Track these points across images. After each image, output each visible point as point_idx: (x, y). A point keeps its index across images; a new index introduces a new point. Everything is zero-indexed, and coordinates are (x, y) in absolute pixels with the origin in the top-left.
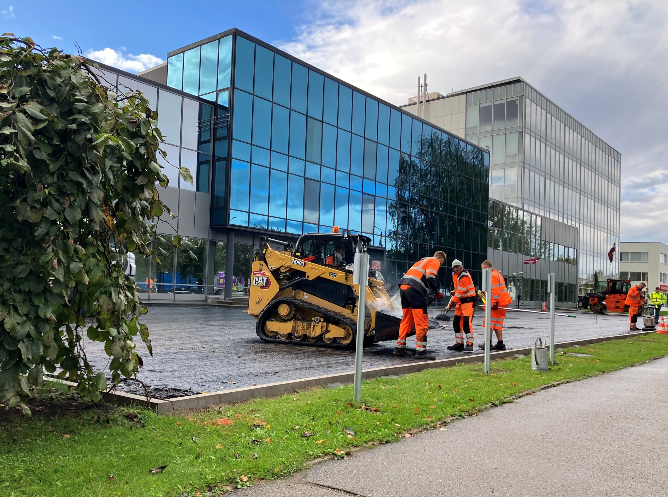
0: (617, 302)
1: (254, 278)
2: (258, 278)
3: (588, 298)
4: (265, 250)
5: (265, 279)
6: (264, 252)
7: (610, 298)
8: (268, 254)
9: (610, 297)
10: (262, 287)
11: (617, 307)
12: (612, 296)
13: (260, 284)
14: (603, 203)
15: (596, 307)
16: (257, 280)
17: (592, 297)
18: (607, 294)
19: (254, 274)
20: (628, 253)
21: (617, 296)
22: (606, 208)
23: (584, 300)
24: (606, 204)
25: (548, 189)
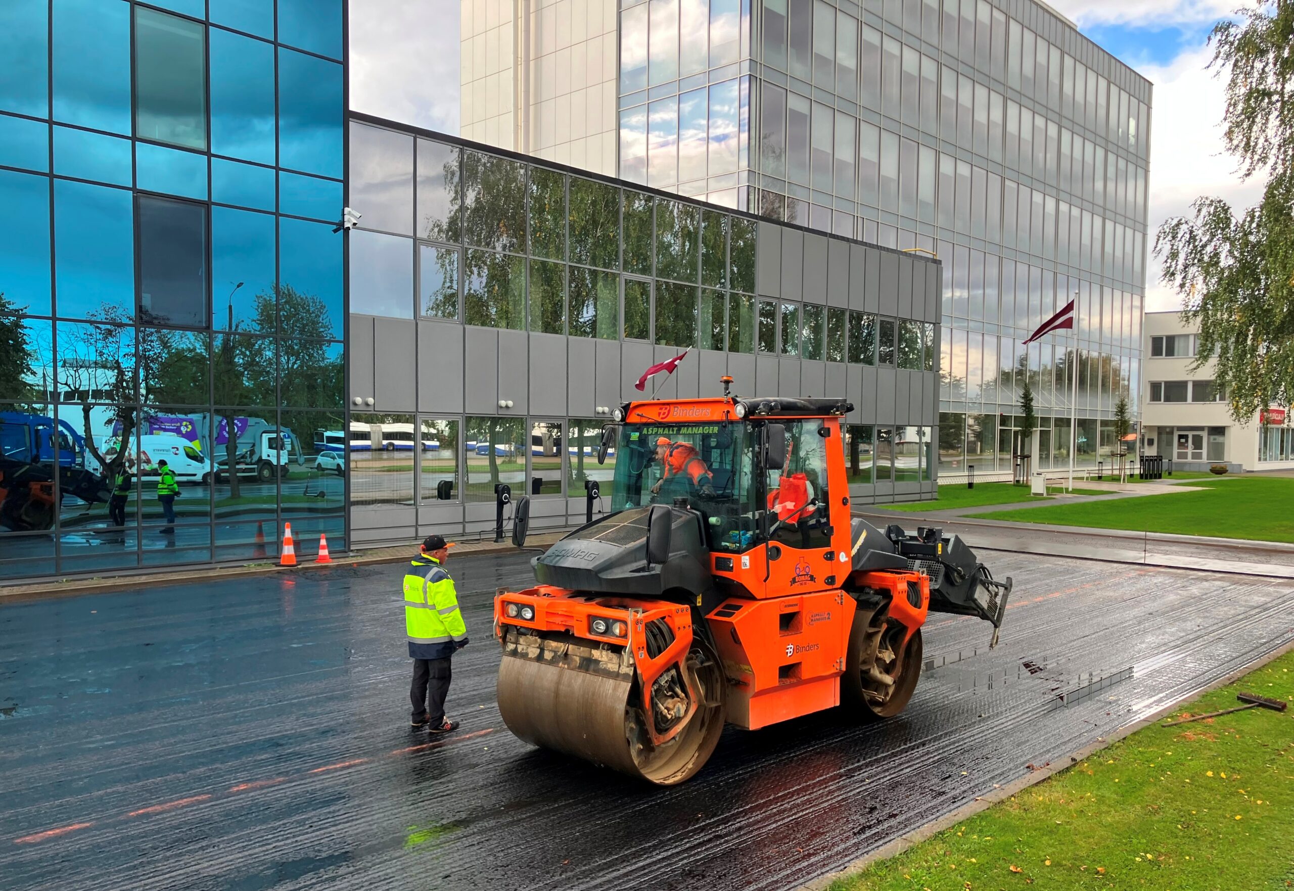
20: (1187, 336)
25: (868, 153)
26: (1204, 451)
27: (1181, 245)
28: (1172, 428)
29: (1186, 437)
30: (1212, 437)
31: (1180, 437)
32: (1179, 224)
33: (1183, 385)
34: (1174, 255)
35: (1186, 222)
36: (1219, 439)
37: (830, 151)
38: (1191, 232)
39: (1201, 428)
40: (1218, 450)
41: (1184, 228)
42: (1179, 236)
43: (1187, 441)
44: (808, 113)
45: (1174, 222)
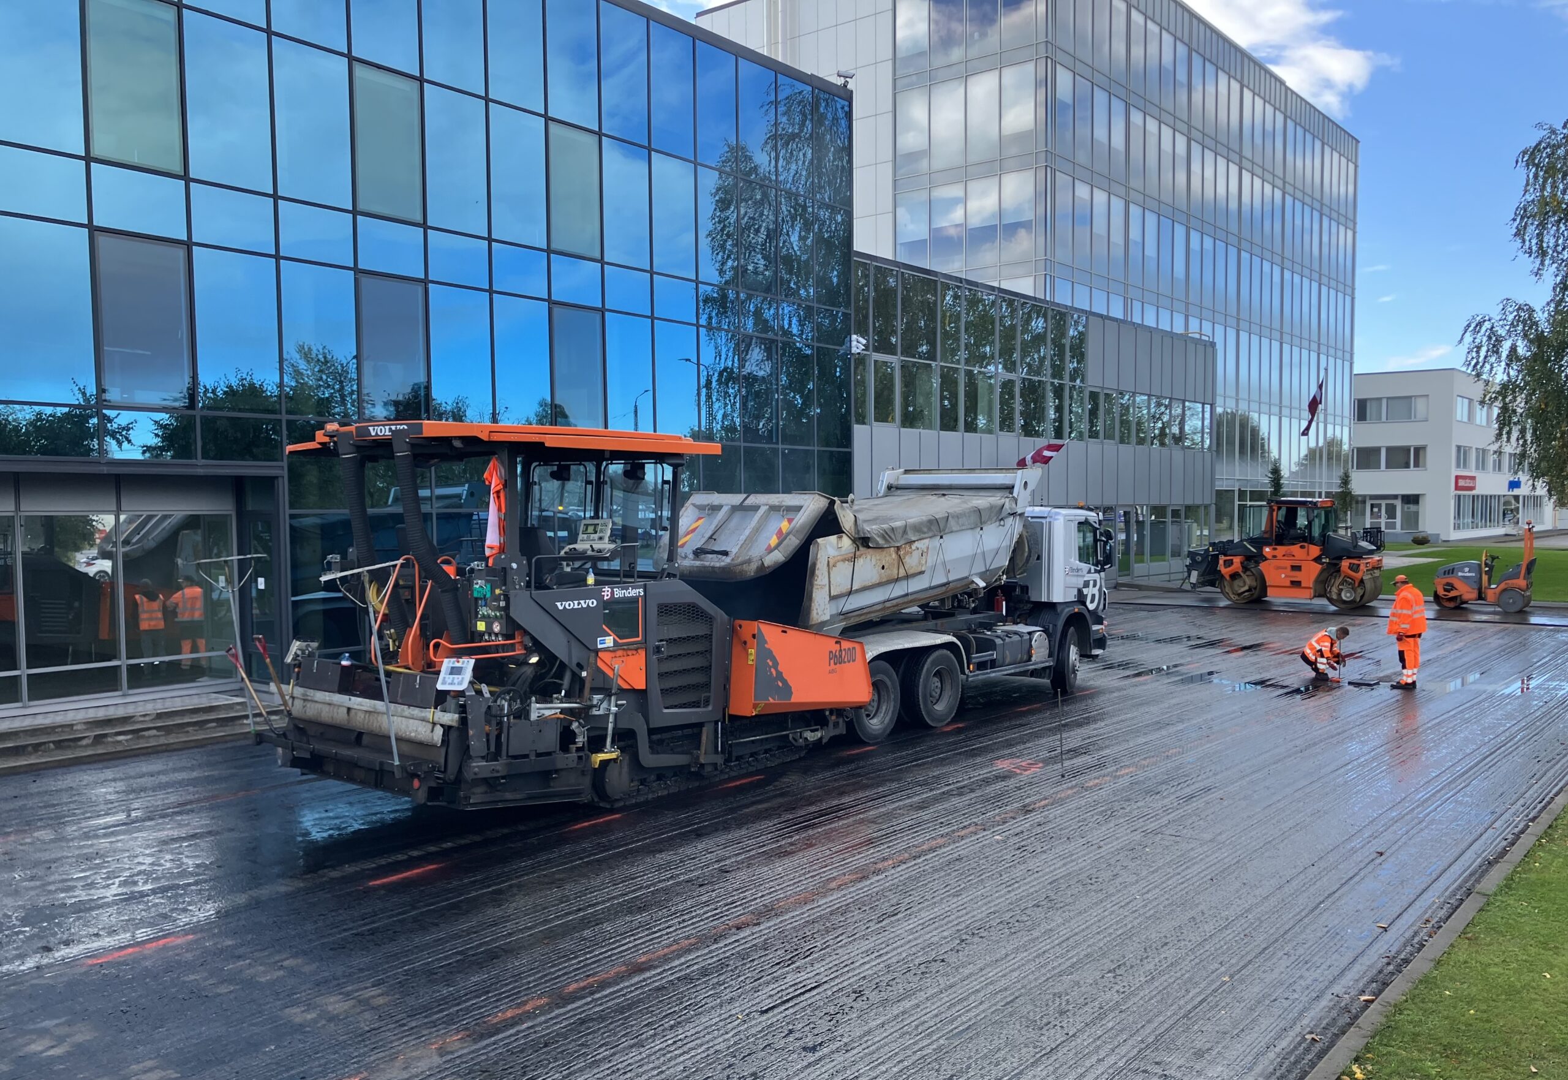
0: (1296, 568)
3: (1216, 558)
7: (1275, 557)
9: (1275, 553)
11: (1296, 584)
12: (1281, 550)
14: (1306, 272)
15: (1237, 583)
17: (1225, 555)
18: (1268, 544)
20: (1380, 399)
21: (1295, 549)
22: (1315, 285)
23: (1204, 566)
24: (1315, 276)
26: (1398, 521)
27: (1484, 340)
28: (1364, 496)
29: (1379, 506)
30: (1406, 506)
31: (1372, 506)
32: (1482, 322)
34: (1477, 349)
35: (1490, 321)
36: (1413, 508)
37: (1106, 235)
38: (1492, 327)
39: (1395, 497)
40: (1412, 520)
43: (1380, 510)
44: (1089, 199)
45: (1478, 319)
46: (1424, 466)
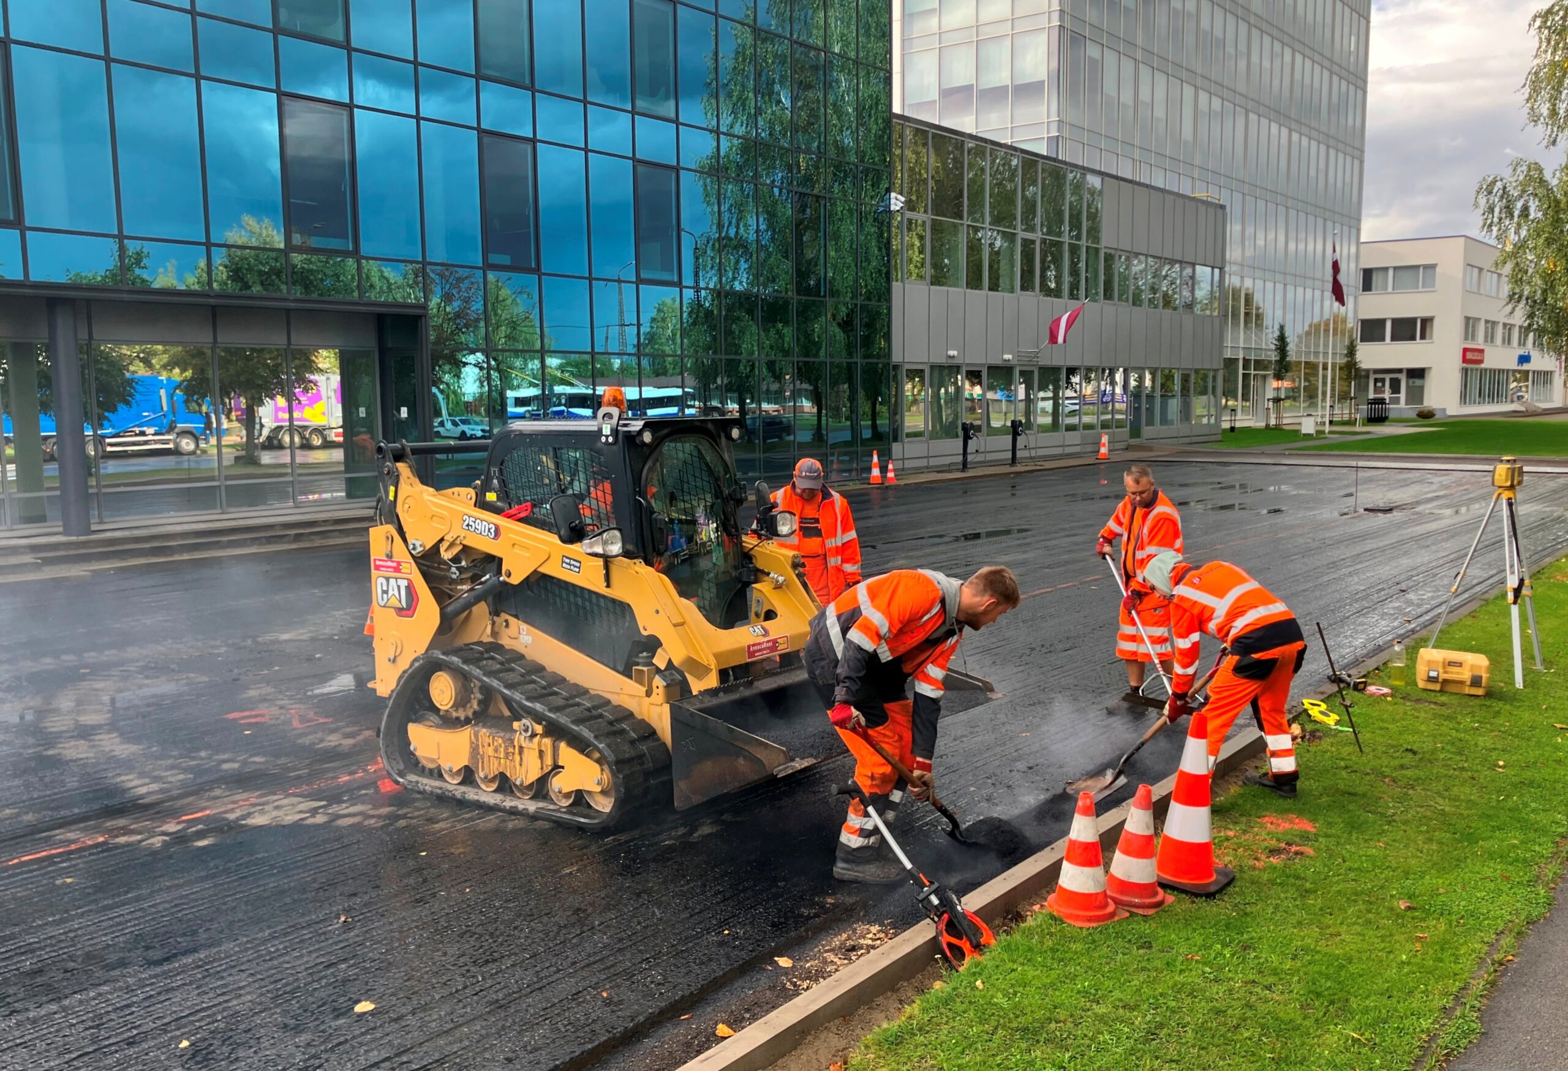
1: (378, 582)
2: (387, 579)
4: (392, 489)
5: (403, 583)
6: (391, 497)
8: (404, 503)
10: (400, 611)
13: (394, 602)
16: (385, 588)
19: (377, 568)
20: (1386, 269)
22: (1323, 148)
24: (1324, 138)
25: (1145, 94)
26: (1403, 395)
27: (1497, 200)
28: (1368, 371)
29: (1383, 381)
30: (1411, 381)
31: (1376, 381)
32: (1494, 182)
33: (1381, 322)
34: (1491, 210)
35: (1501, 180)
36: (1418, 382)
37: (1116, 95)
38: (1505, 188)
39: (1400, 371)
40: (1416, 395)
41: (1499, 184)
42: (1495, 191)
43: (1384, 385)
44: (1100, 58)
45: (1490, 179)
46: (1431, 338)
